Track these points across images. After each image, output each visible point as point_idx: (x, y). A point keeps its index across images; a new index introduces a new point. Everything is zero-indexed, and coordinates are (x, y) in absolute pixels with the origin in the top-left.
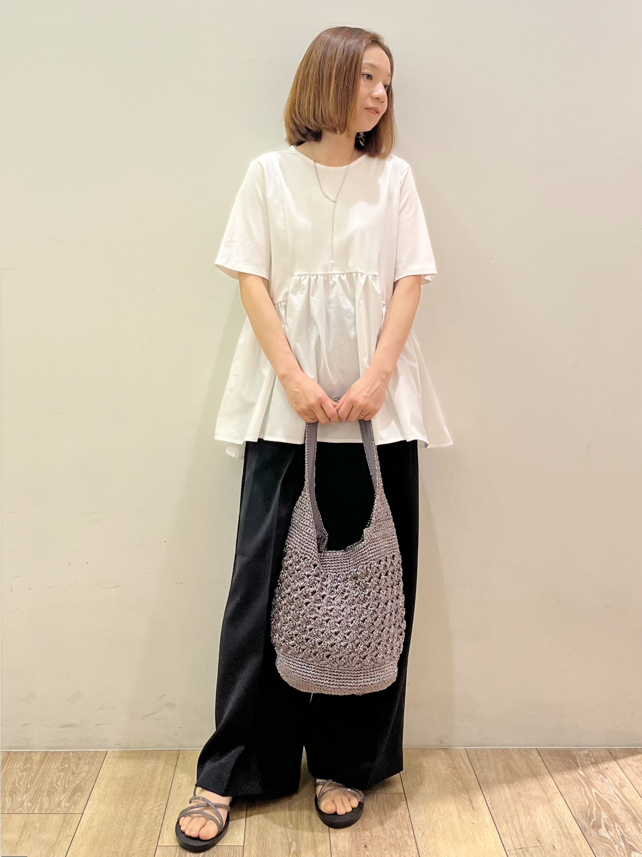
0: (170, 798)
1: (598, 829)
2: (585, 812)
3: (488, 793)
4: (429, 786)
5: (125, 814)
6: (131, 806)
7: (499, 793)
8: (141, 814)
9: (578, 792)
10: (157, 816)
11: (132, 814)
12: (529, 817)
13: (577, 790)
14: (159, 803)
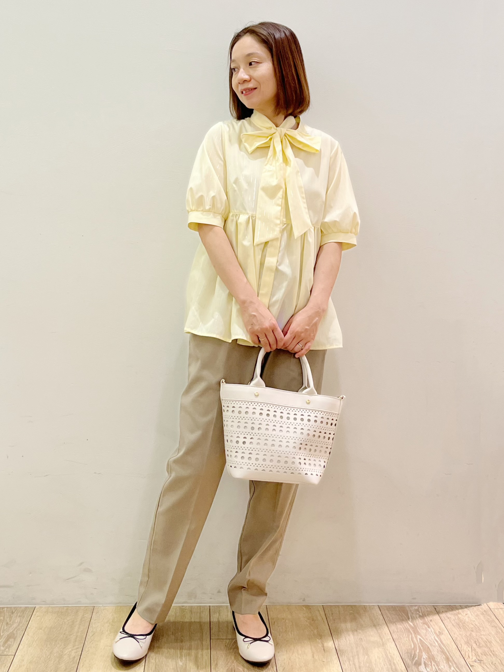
0: (86, 643)
1: (419, 666)
2: (410, 653)
3: (337, 639)
4: (291, 634)
5: (49, 655)
6: (54, 649)
7: (346, 639)
8: (62, 655)
9: (406, 638)
10: (75, 656)
11: (55, 655)
12: (366, 657)
13: (406, 636)
14: (77, 647)
